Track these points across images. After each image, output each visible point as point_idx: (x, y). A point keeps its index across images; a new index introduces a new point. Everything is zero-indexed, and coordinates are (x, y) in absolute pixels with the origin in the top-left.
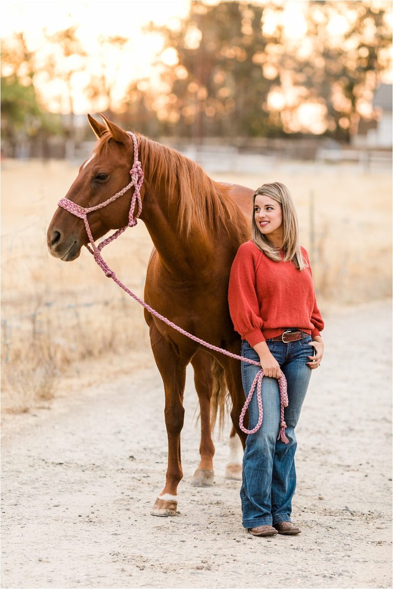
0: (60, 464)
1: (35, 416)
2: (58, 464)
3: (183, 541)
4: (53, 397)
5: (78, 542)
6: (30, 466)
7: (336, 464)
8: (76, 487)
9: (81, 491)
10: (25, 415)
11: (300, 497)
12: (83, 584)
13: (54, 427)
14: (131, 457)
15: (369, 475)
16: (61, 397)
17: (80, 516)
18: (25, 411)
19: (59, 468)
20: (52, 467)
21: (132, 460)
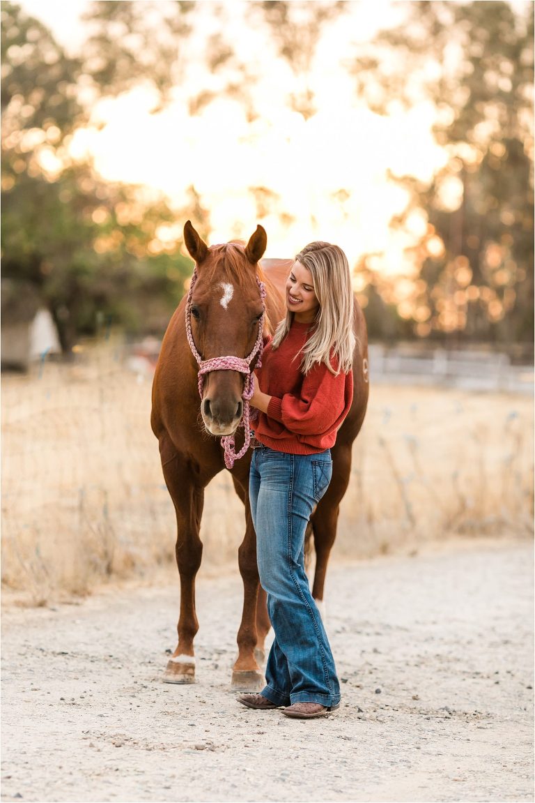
0: (63, 653)
1: (54, 610)
2: (59, 654)
3: (192, 725)
4: (89, 594)
5: (45, 721)
6: (20, 654)
7: (460, 671)
8: (73, 675)
9: (78, 679)
10: (40, 610)
11: (388, 696)
12: (30, 755)
13: (74, 622)
14: (167, 651)
15: (500, 683)
16: (102, 595)
17: (62, 699)
18: (42, 604)
19: (61, 658)
20: (49, 656)
21: (168, 655)
